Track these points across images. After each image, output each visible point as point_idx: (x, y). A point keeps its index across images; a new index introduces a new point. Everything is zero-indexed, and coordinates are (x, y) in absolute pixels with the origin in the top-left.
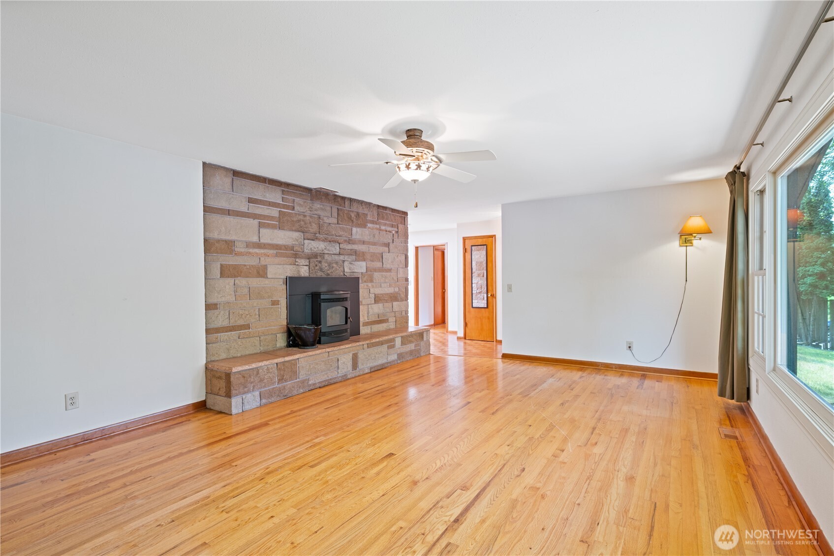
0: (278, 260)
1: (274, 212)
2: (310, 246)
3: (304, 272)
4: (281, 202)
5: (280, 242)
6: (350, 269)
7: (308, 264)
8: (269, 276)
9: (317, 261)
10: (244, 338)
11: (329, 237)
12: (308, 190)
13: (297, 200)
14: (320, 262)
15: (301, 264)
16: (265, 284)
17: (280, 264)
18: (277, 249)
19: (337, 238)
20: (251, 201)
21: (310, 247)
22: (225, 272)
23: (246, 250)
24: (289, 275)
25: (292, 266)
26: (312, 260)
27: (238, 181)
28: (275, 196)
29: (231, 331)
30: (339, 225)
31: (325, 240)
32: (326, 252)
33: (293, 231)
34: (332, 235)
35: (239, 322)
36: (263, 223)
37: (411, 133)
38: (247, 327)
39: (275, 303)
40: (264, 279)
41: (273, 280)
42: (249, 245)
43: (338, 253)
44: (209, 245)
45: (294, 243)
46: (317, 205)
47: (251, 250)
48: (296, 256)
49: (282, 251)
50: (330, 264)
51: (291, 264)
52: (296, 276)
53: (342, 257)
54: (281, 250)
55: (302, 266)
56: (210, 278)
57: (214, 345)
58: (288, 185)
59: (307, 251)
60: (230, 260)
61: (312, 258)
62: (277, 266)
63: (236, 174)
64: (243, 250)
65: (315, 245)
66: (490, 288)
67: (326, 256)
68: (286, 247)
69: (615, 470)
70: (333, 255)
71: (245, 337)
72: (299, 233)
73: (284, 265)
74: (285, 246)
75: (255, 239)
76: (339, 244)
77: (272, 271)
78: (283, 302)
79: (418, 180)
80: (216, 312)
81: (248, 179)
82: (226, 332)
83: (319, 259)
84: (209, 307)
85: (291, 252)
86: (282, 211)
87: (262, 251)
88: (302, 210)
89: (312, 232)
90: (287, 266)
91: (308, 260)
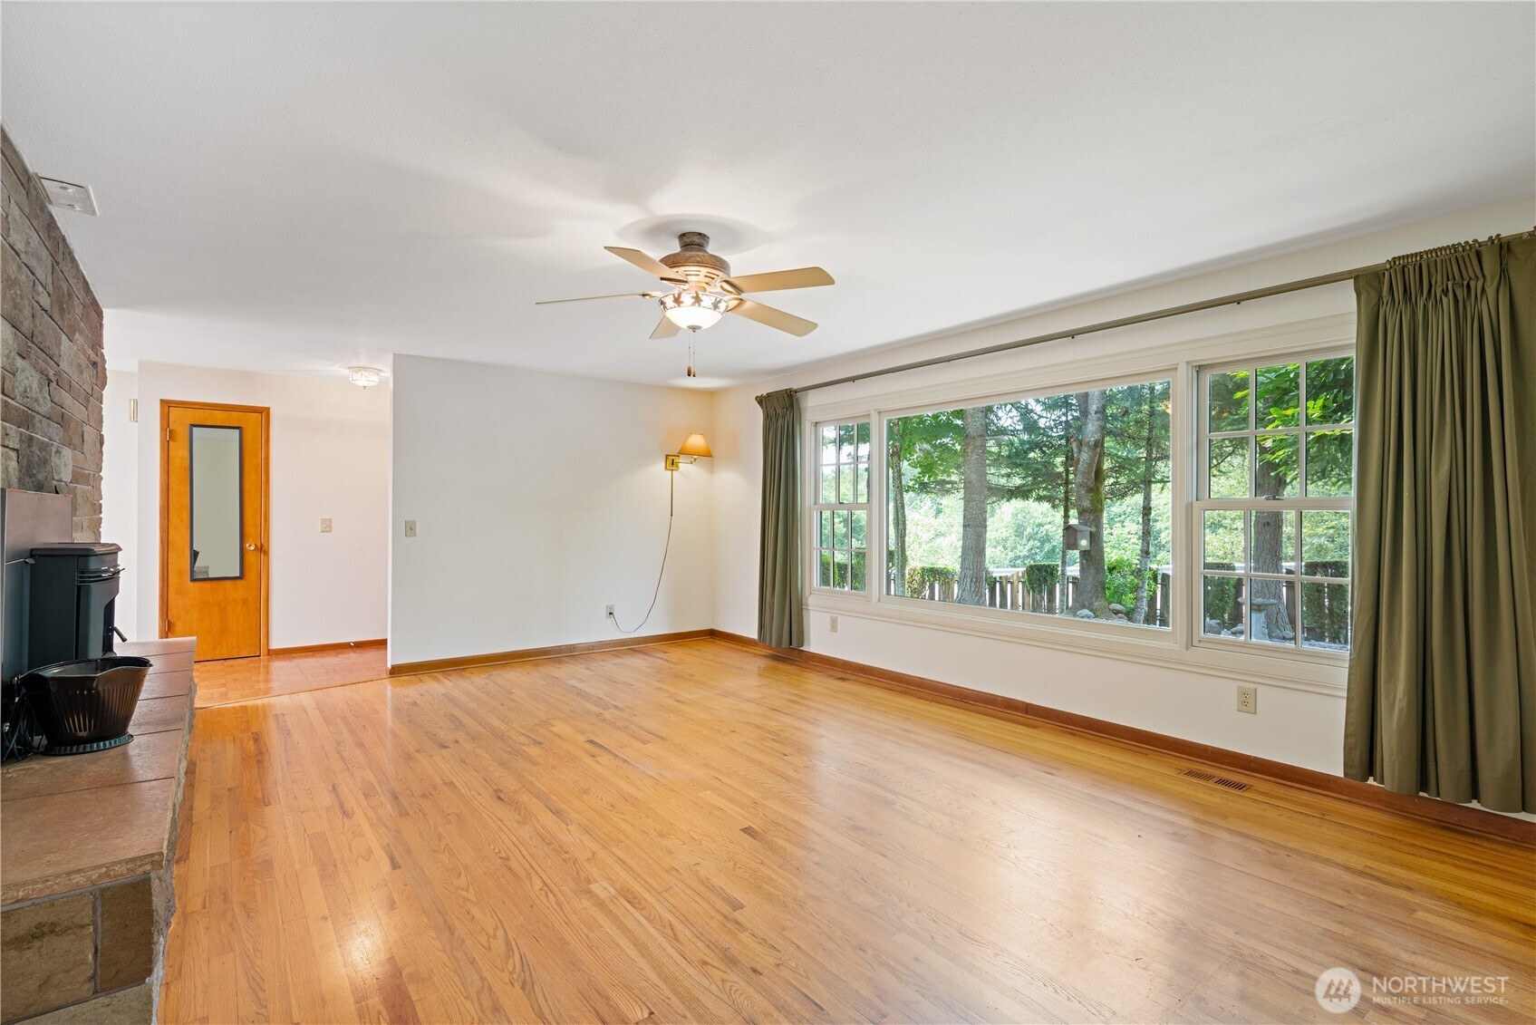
7: (19, 446)
37: (686, 240)
66: (250, 530)
79: (699, 328)
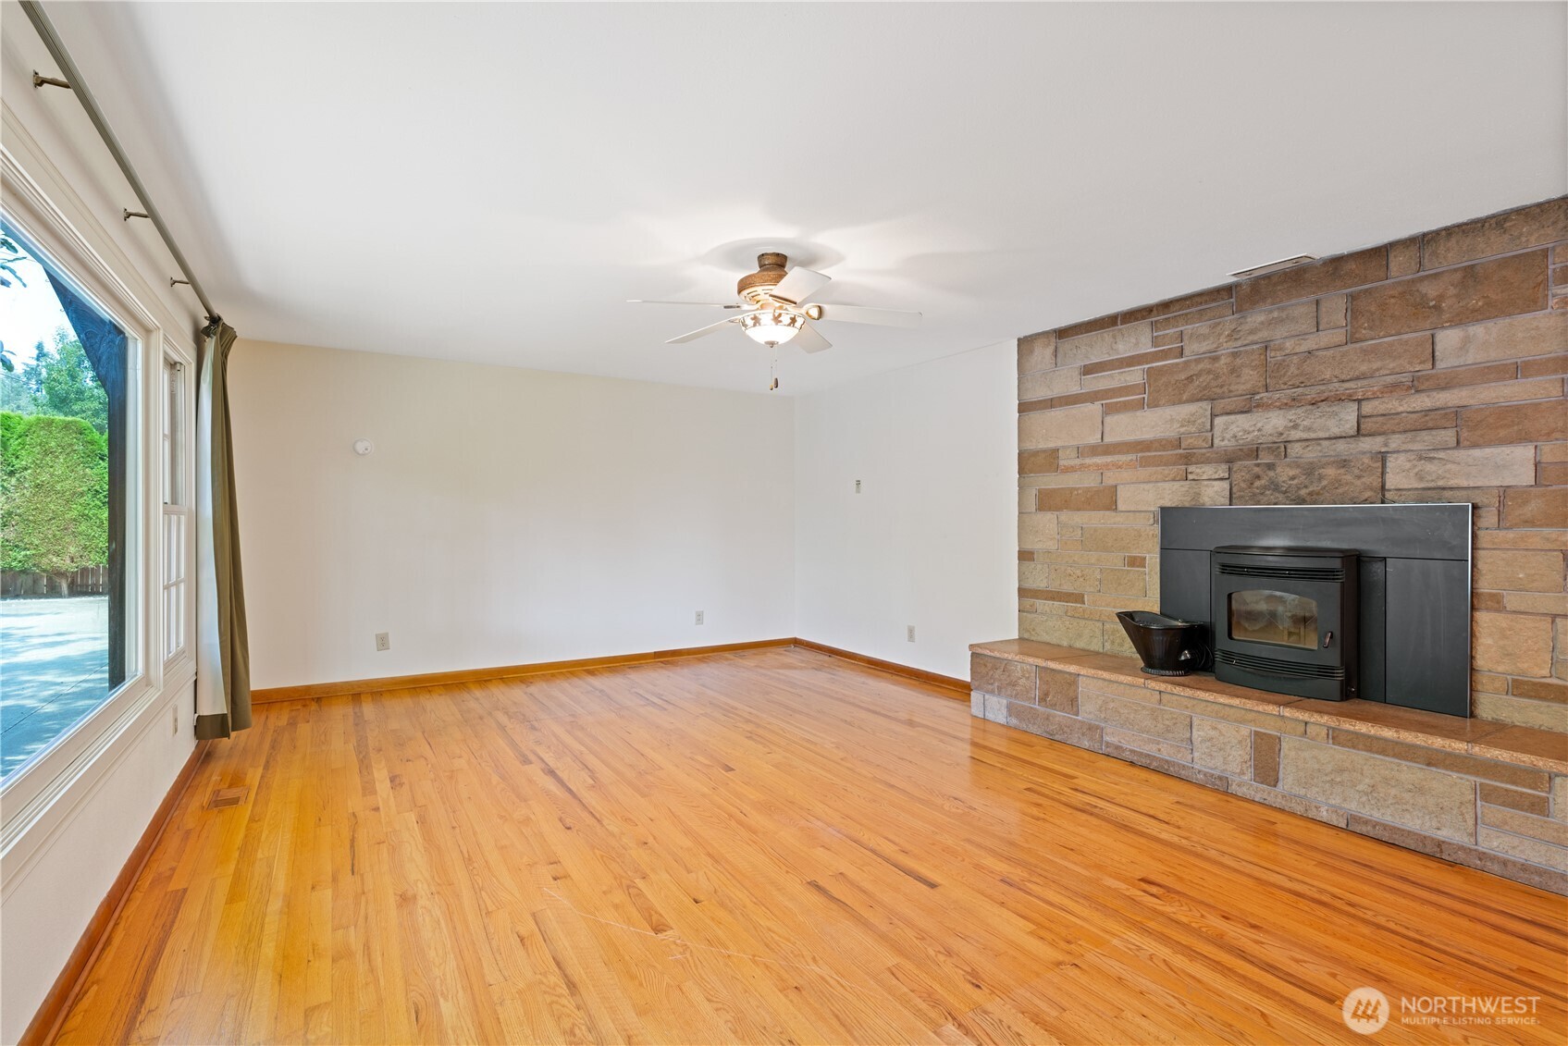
0: (1144, 473)
1: (1135, 376)
2: (1234, 429)
3: (1213, 493)
4: (1153, 350)
5: (1147, 435)
6: (1421, 479)
7: (1227, 476)
8: (1121, 506)
9: (1258, 465)
10: (1073, 617)
11: (1307, 390)
12: (1228, 290)
13: (1188, 328)
14: (1271, 467)
15: (1205, 477)
16: (1115, 524)
17: (1149, 482)
18: (1142, 451)
19: (1347, 385)
20: (1088, 370)
21: (1231, 433)
22: (1048, 502)
23: (1078, 462)
24: (1168, 504)
25: (1177, 485)
26: (1236, 466)
27: (1066, 345)
28: (1138, 341)
29: (1053, 599)
30: (1358, 345)
31: (1294, 402)
32: (1295, 435)
33: (1184, 402)
34: (1323, 382)
35: (1066, 587)
36: (1113, 402)
38: (1079, 598)
39: (1137, 562)
40: (1113, 514)
41: (1131, 514)
42: (1081, 451)
43: (1353, 432)
44: (1027, 463)
45: (1182, 430)
46: (1256, 318)
47: (1088, 461)
48: (1188, 459)
49: (1153, 454)
50: (1310, 470)
51: (1174, 480)
52: (1187, 505)
53: (1368, 444)
54: (1149, 451)
55: (1206, 483)
56: (1027, 511)
57: (1029, 615)
58: (1166, 306)
59: (1223, 444)
60: (1051, 481)
61: (1240, 460)
62: (1142, 486)
63: (1062, 333)
64: (1072, 463)
65: (1246, 426)
67: (1295, 450)
68: (1162, 444)
69: (438, 893)
70: (1325, 443)
71: (1077, 615)
72: (1200, 404)
73: (1157, 482)
74: (1159, 441)
75: (1094, 439)
76: (1359, 401)
77: (1125, 498)
78: (1153, 560)
80: (1032, 565)
81: (1082, 333)
82: (1046, 599)
83: (1266, 459)
84: (1025, 556)
85: (1180, 455)
86: (1152, 368)
87: (1109, 459)
88: (1205, 346)
89: (1240, 392)
90: (1167, 485)
91: (1225, 467)
